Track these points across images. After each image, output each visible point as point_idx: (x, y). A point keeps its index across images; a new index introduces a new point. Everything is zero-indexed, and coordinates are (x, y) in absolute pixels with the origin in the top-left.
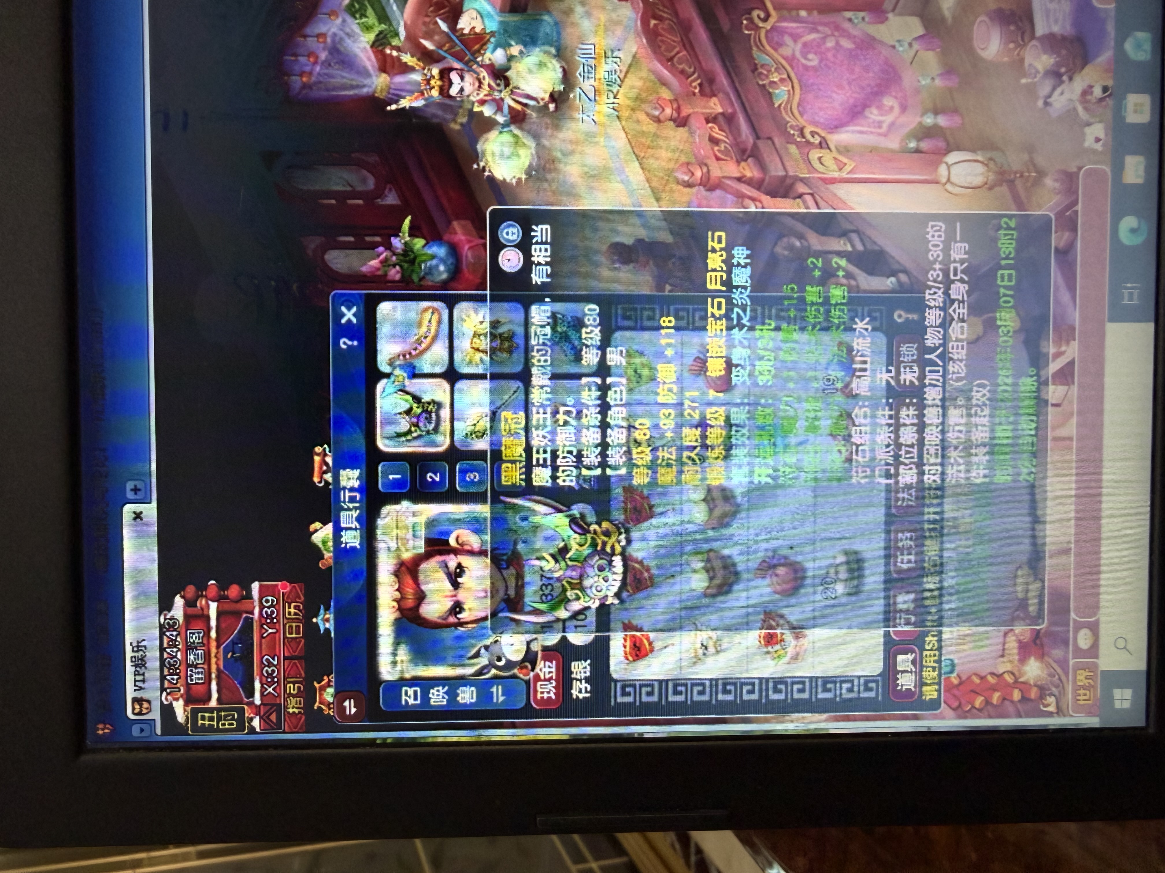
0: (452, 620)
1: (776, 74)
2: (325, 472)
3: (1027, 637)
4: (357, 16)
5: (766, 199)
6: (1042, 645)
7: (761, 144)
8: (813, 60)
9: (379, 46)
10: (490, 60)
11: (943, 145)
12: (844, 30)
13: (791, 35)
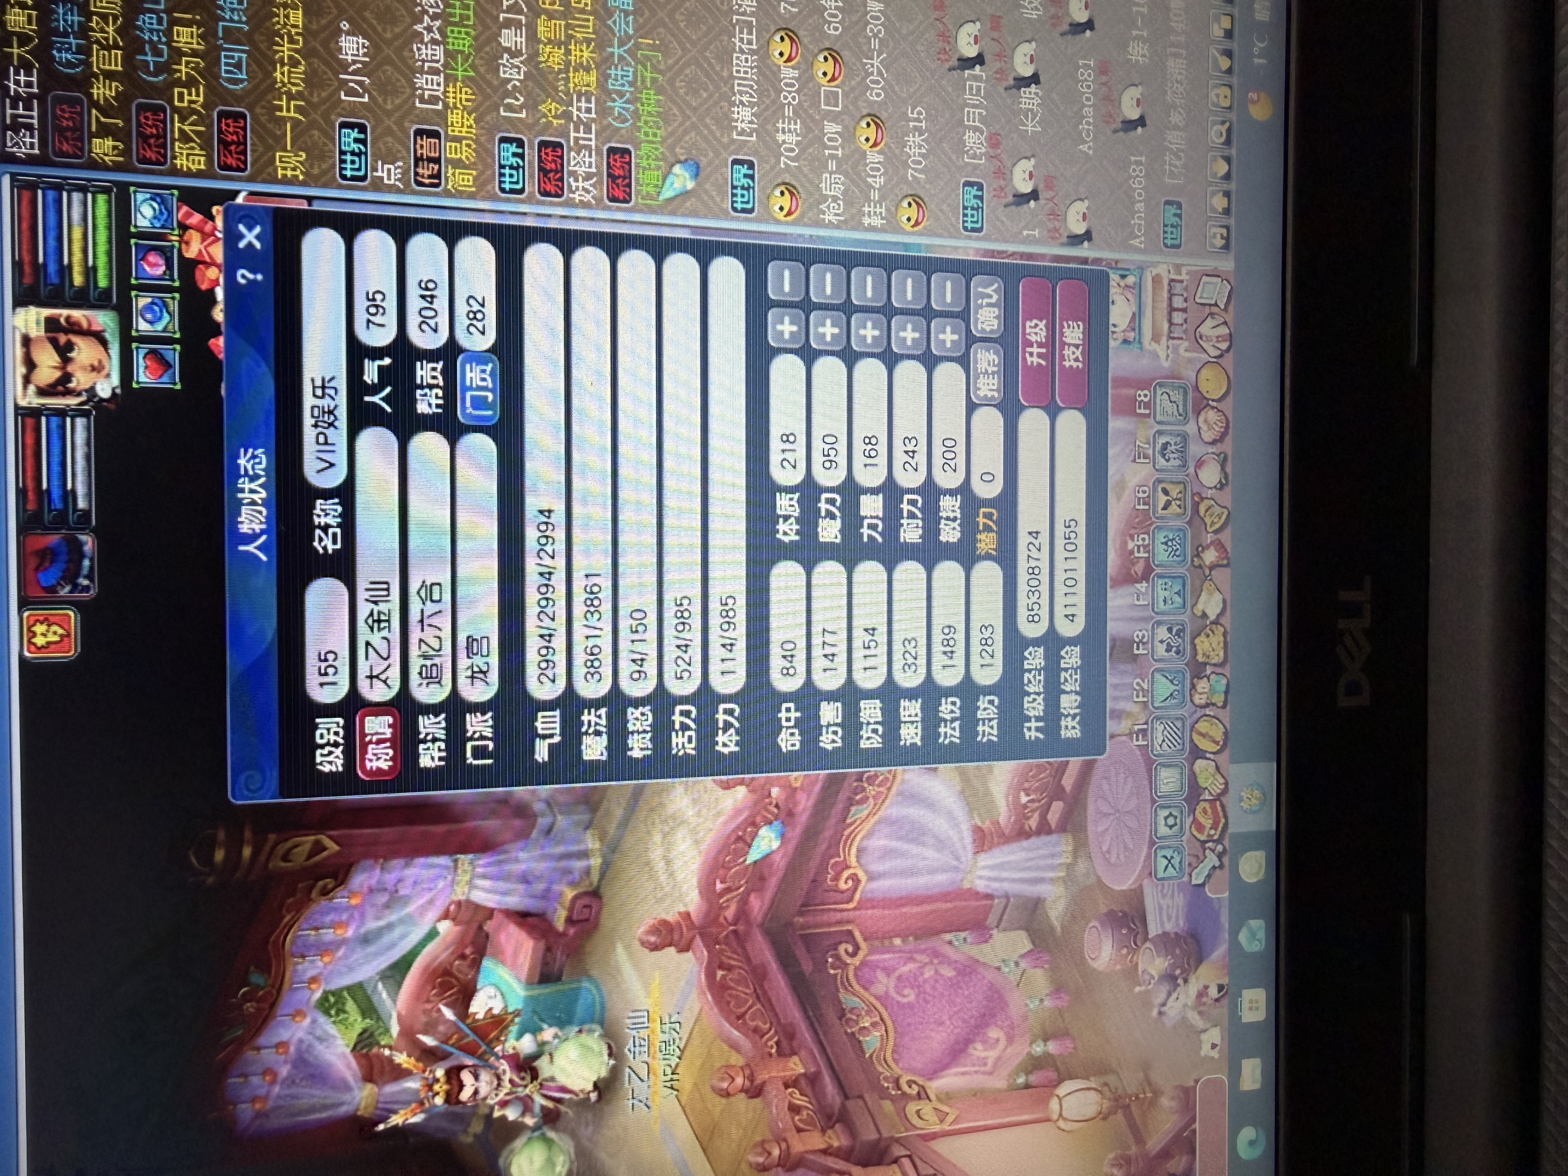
1: (866, 1019)
4: (333, 1012)
5: (857, 1170)
7: (850, 1104)
9: (362, 1049)
10: (514, 1048)
11: (1053, 1075)
12: (944, 956)
13: (884, 969)
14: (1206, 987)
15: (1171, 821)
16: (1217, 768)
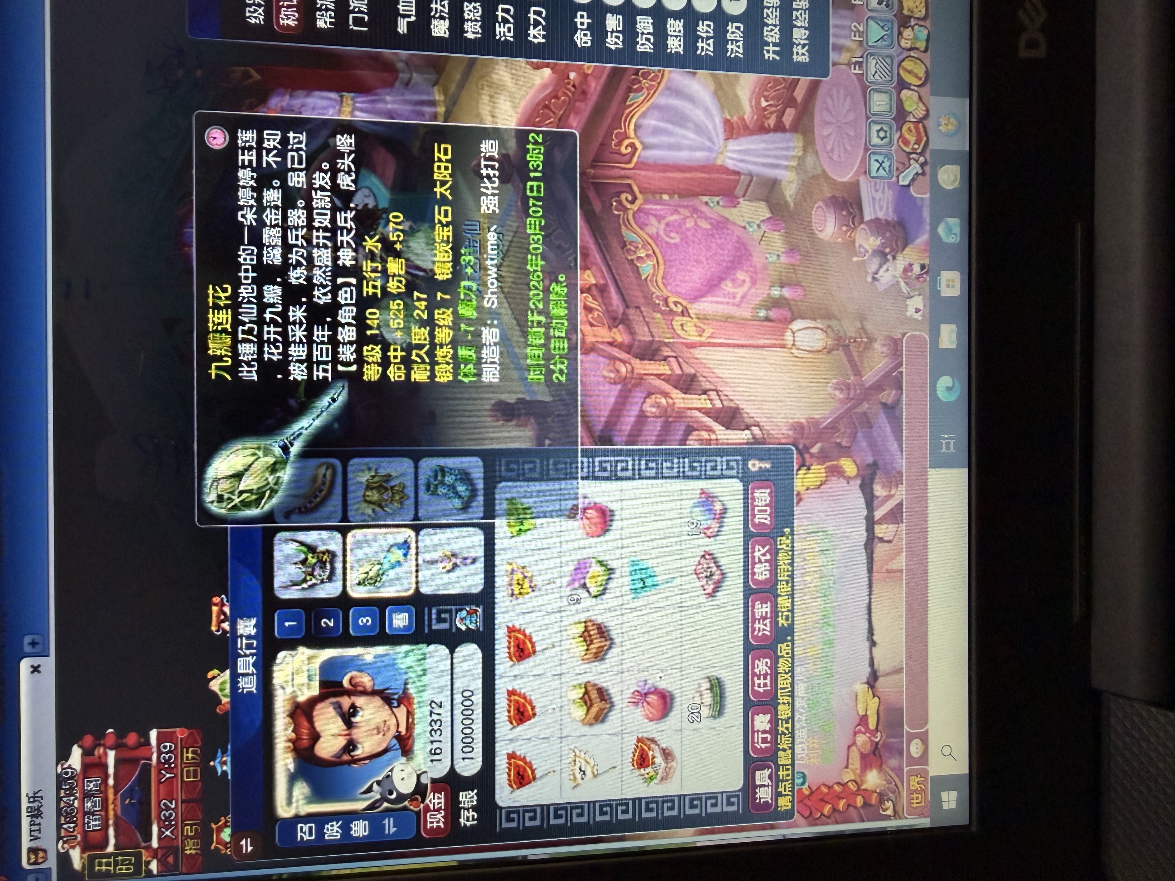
0: (346, 757)
1: (642, 251)
2: (223, 621)
3: (867, 749)
5: (635, 362)
6: (880, 756)
7: (630, 311)
8: (675, 238)
11: (788, 314)
12: (701, 212)
13: (655, 216)
14: (911, 265)
15: (882, 134)
16: (920, 98)
